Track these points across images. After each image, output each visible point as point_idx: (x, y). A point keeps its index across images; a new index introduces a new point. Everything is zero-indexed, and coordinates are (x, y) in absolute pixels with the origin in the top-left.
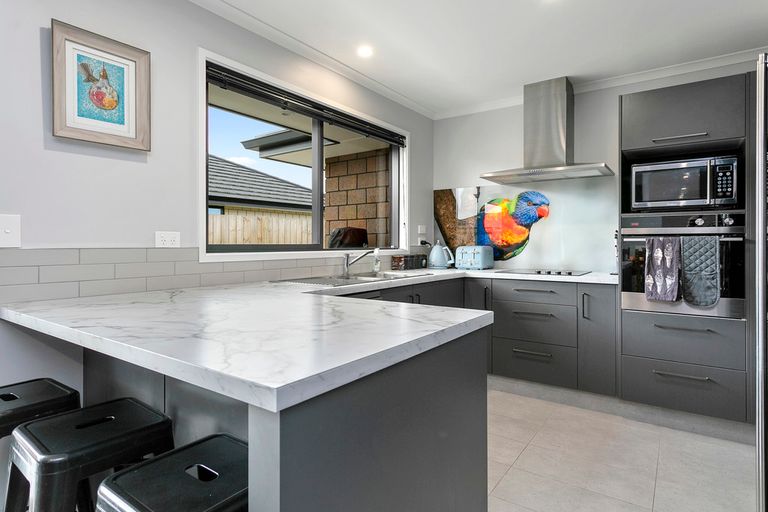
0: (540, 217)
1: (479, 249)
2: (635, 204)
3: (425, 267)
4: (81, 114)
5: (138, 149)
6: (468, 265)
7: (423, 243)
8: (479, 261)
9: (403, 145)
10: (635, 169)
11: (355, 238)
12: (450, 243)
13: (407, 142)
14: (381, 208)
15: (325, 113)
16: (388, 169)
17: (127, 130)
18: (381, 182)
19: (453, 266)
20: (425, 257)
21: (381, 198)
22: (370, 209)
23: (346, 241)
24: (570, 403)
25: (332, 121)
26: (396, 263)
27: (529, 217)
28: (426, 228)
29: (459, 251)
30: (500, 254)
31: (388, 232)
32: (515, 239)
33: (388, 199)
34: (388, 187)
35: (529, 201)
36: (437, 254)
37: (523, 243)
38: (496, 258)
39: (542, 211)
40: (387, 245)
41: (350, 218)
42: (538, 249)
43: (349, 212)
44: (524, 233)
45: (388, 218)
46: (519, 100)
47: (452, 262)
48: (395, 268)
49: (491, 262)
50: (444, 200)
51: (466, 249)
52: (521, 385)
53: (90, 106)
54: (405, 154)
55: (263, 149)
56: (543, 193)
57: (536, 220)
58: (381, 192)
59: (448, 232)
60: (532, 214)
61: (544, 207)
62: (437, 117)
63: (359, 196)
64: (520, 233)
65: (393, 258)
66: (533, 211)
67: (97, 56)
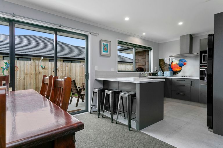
0: (184, 65)
1: (169, 72)
2: (203, 62)
3: (157, 76)
4: (103, 52)
5: (109, 56)
6: (167, 75)
7: (156, 71)
8: (169, 75)
9: (152, 50)
10: (203, 55)
11: (141, 70)
12: (163, 71)
13: (153, 49)
14: (147, 63)
15: (136, 46)
16: (148, 54)
17: (108, 53)
18: (147, 57)
19: (163, 76)
20: (157, 74)
21: (147, 61)
22: (144, 63)
23: (139, 70)
24: (189, 104)
25: (137, 47)
26: (150, 75)
27: (181, 65)
28: (157, 67)
29: (165, 72)
30: (175, 73)
31: (148, 68)
32: (178, 70)
33: (148, 61)
34: (148, 58)
35: (181, 61)
36: (159, 73)
37: (180, 71)
38: (174, 74)
39: (185, 63)
40: (148, 71)
41: (139, 65)
42: (184, 72)
43: (139, 64)
44: (180, 68)
45: (148, 65)
46: (179, 39)
47: (163, 75)
48: (150, 76)
49: (172, 75)
50: (161, 61)
51: (166, 72)
52: (178, 101)
53: (104, 50)
54: (152, 52)
55: (120, 51)
56: (185, 59)
57: (183, 66)
58: (147, 59)
59: (162, 68)
60: (182, 64)
61: (185, 62)
62: (160, 43)
63: (142, 60)
64: (179, 68)
65: (149, 74)
66: (183, 63)
67: (105, 43)
